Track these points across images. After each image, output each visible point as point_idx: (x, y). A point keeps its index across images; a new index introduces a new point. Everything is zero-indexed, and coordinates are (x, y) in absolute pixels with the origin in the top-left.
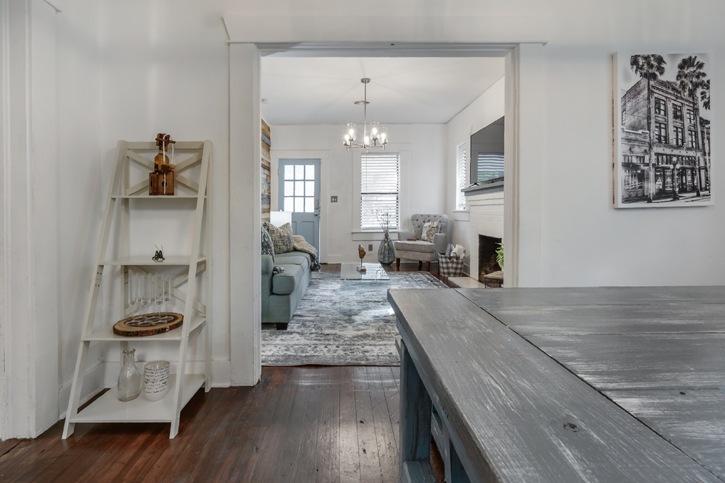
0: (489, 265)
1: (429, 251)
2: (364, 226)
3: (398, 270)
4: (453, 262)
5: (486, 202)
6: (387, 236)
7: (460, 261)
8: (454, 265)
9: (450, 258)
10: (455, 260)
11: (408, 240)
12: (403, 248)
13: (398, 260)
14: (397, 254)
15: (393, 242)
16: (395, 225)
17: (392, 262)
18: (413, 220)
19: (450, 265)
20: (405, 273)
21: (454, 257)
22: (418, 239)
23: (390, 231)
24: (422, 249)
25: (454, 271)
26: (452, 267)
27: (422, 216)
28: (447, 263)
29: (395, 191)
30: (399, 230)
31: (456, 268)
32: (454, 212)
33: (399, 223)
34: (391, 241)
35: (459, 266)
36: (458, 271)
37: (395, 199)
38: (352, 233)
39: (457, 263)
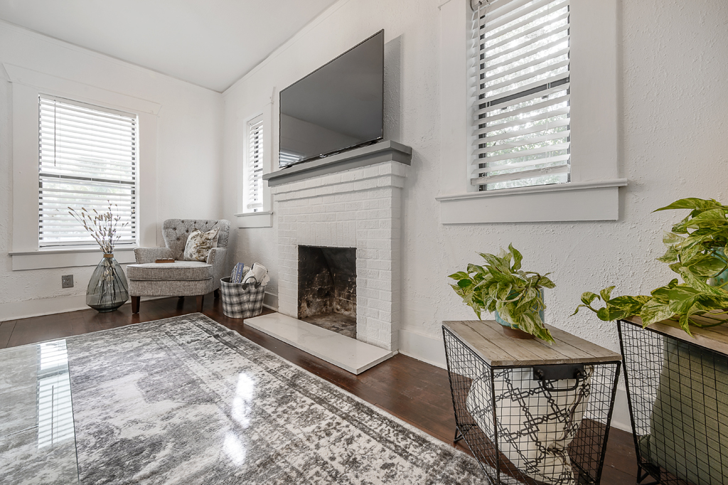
0: (312, 290)
1: (201, 277)
2: (46, 239)
3: (136, 319)
4: (249, 293)
5: (302, 194)
6: (108, 257)
7: (261, 289)
8: (252, 298)
9: (245, 286)
10: (253, 289)
11: (158, 261)
12: (144, 277)
13: (136, 299)
14: (133, 289)
15: (125, 268)
16: (130, 238)
17: (122, 303)
18: (166, 228)
19: (245, 298)
20: (152, 324)
21: (251, 284)
22: (177, 259)
23: (116, 247)
24: (189, 275)
25: (250, 306)
26: (249, 301)
27: (183, 222)
28: (239, 295)
29: (130, 179)
30: (138, 246)
31: (255, 302)
32: (239, 216)
33: (138, 235)
34: (118, 265)
35: (260, 297)
36: (258, 305)
37: (129, 192)
38: (11, 255)
39: (257, 293)
